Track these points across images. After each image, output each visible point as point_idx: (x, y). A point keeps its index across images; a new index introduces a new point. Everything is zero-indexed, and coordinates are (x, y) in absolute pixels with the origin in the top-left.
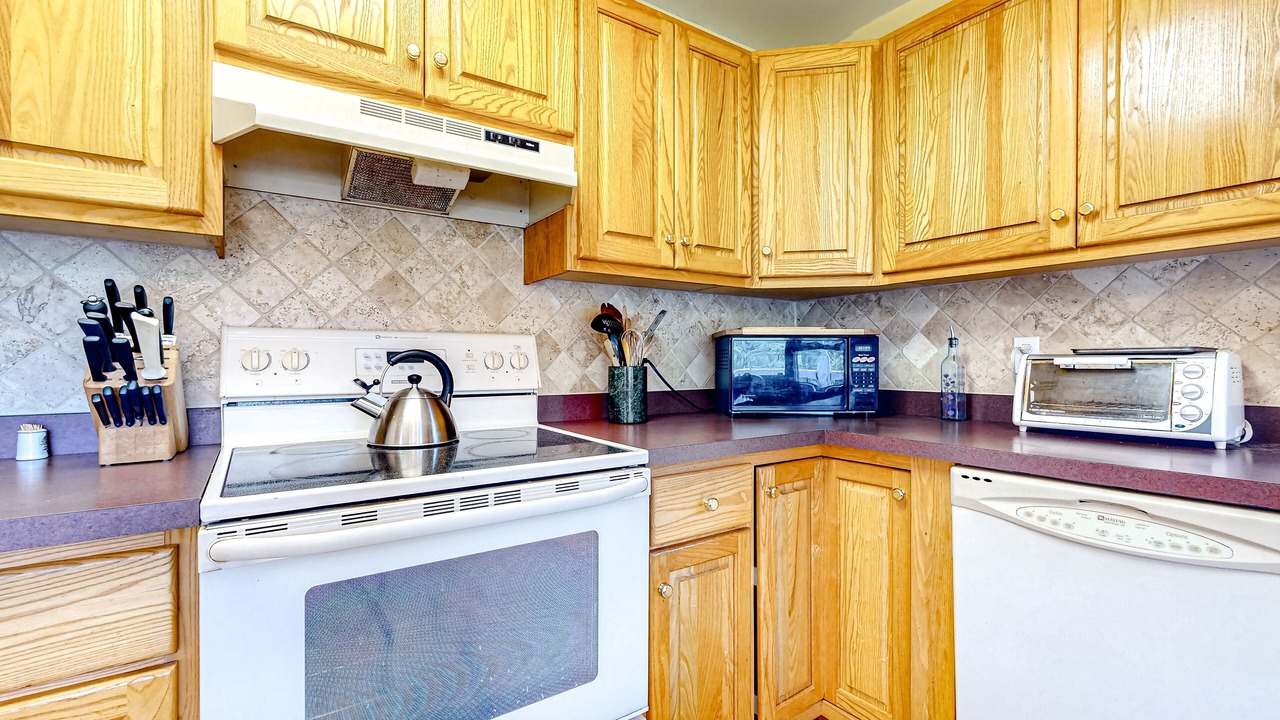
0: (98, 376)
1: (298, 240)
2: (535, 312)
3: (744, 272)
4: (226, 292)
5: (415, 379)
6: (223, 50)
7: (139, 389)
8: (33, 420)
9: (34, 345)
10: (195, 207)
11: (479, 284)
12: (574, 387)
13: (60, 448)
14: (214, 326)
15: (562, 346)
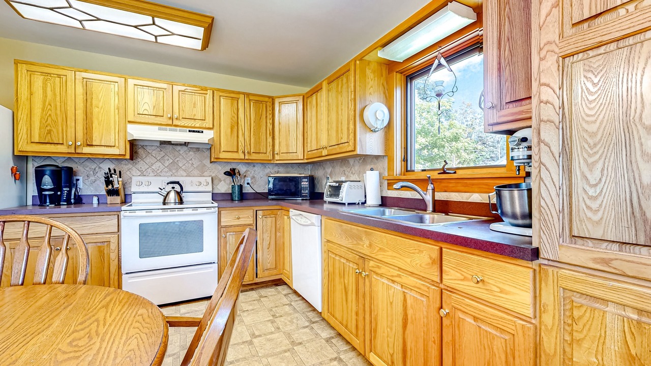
0: (107, 187)
1: (150, 155)
2: (213, 170)
3: (270, 159)
4: (134, 168)
5: (173, 188)
6: (129, 122)
7: (114, 189)
8: (96, 195)
9: (95, 180)
10: (124, 154)
11: (196, 163)
12: (226, 191)
13: (100, 202)
14: (131, 176)
15: (222, 179)
